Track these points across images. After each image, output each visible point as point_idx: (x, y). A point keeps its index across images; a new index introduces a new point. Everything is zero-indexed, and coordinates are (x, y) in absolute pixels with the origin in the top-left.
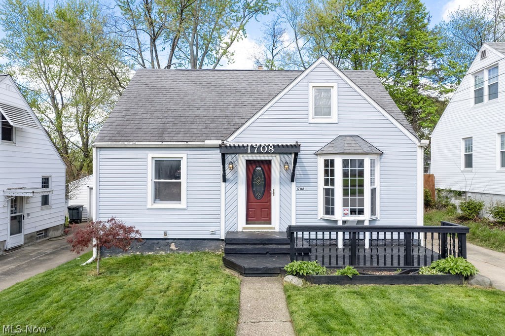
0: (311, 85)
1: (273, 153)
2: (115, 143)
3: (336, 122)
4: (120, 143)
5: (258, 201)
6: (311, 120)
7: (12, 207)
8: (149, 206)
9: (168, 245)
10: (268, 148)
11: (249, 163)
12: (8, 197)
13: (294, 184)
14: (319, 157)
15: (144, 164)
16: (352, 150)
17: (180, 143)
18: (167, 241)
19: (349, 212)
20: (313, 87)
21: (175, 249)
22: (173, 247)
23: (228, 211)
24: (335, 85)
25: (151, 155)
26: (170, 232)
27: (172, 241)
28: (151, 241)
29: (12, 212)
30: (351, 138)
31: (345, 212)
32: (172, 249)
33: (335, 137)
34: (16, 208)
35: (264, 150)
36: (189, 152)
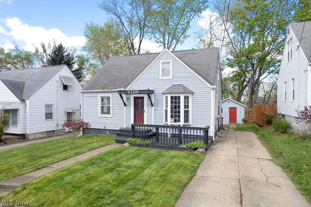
0: (161, 62)
1: (138, 94)
2: (87, 91)
3: (172, 78)
4: (89, 91)
5: (139, 115)
6: (160, 78)
7: (68, 116)
8: (99, 116)
9: (106, 132)
10: (136, 92)
11: (135, 98)
12: (66, 112)
13: (153, 107)
14: (164, 95)
15: (97, 99)
16: (175, 91)
17: (109, 90)
18: (105, 130)
19: (173, 121)
20: (162, 62)
21: (108, 134)
22: (108, 133)
23: (127, 119)
24: (171, 61)
25: (100, 95)
26: (106, 127)
27: (107, 130)
28: (100, 130)
29: (68, 118)
30: (178, 86)
31: (172, 121)
32: (107, 134)
33: (171, 86)
34: (70, 117)
35: (134, 92)
36: (113, 94)
